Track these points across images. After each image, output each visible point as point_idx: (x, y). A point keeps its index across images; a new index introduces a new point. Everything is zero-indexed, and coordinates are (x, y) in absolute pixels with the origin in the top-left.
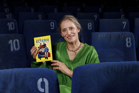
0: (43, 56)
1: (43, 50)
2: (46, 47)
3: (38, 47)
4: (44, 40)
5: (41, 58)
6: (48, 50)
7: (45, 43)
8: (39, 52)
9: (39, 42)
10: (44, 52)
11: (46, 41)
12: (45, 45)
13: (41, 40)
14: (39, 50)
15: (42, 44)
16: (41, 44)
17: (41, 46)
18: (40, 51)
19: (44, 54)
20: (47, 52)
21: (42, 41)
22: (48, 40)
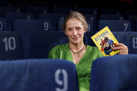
0: (110, 50)
1: (107, 45)
2: (108, 40)
3: (101, 44)
4: (103, 34)
5: (110, 54)
6: (112, 42)
7: (105, 36)
8: (103, 48)
9: (99, 39)
10: (110, 46)
11: (105, 34)
12: (106, 39)
13: (99, 36)
14: (103, 46)
15: (103, 39)
16: (101, 40)
17: (103, 42)
18: (105, 47)
19: (110, 48)
20: (113, 44)
21: (101, 36)
22: (108, 32)
